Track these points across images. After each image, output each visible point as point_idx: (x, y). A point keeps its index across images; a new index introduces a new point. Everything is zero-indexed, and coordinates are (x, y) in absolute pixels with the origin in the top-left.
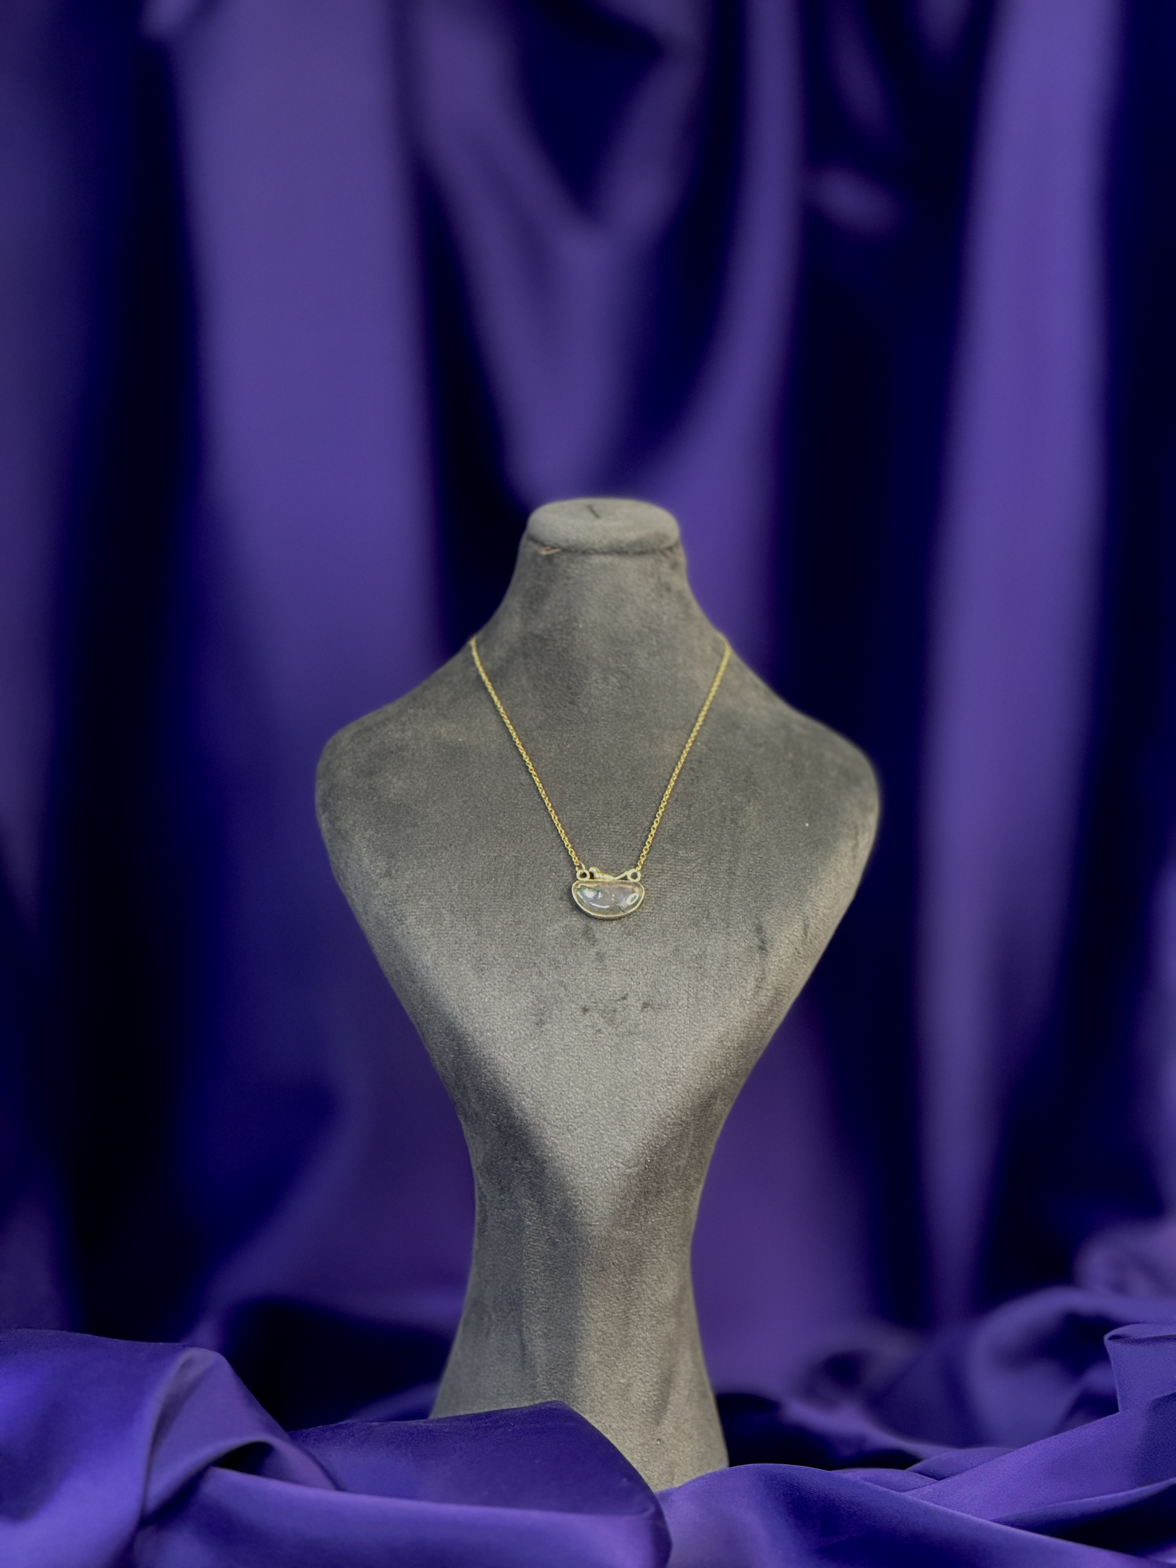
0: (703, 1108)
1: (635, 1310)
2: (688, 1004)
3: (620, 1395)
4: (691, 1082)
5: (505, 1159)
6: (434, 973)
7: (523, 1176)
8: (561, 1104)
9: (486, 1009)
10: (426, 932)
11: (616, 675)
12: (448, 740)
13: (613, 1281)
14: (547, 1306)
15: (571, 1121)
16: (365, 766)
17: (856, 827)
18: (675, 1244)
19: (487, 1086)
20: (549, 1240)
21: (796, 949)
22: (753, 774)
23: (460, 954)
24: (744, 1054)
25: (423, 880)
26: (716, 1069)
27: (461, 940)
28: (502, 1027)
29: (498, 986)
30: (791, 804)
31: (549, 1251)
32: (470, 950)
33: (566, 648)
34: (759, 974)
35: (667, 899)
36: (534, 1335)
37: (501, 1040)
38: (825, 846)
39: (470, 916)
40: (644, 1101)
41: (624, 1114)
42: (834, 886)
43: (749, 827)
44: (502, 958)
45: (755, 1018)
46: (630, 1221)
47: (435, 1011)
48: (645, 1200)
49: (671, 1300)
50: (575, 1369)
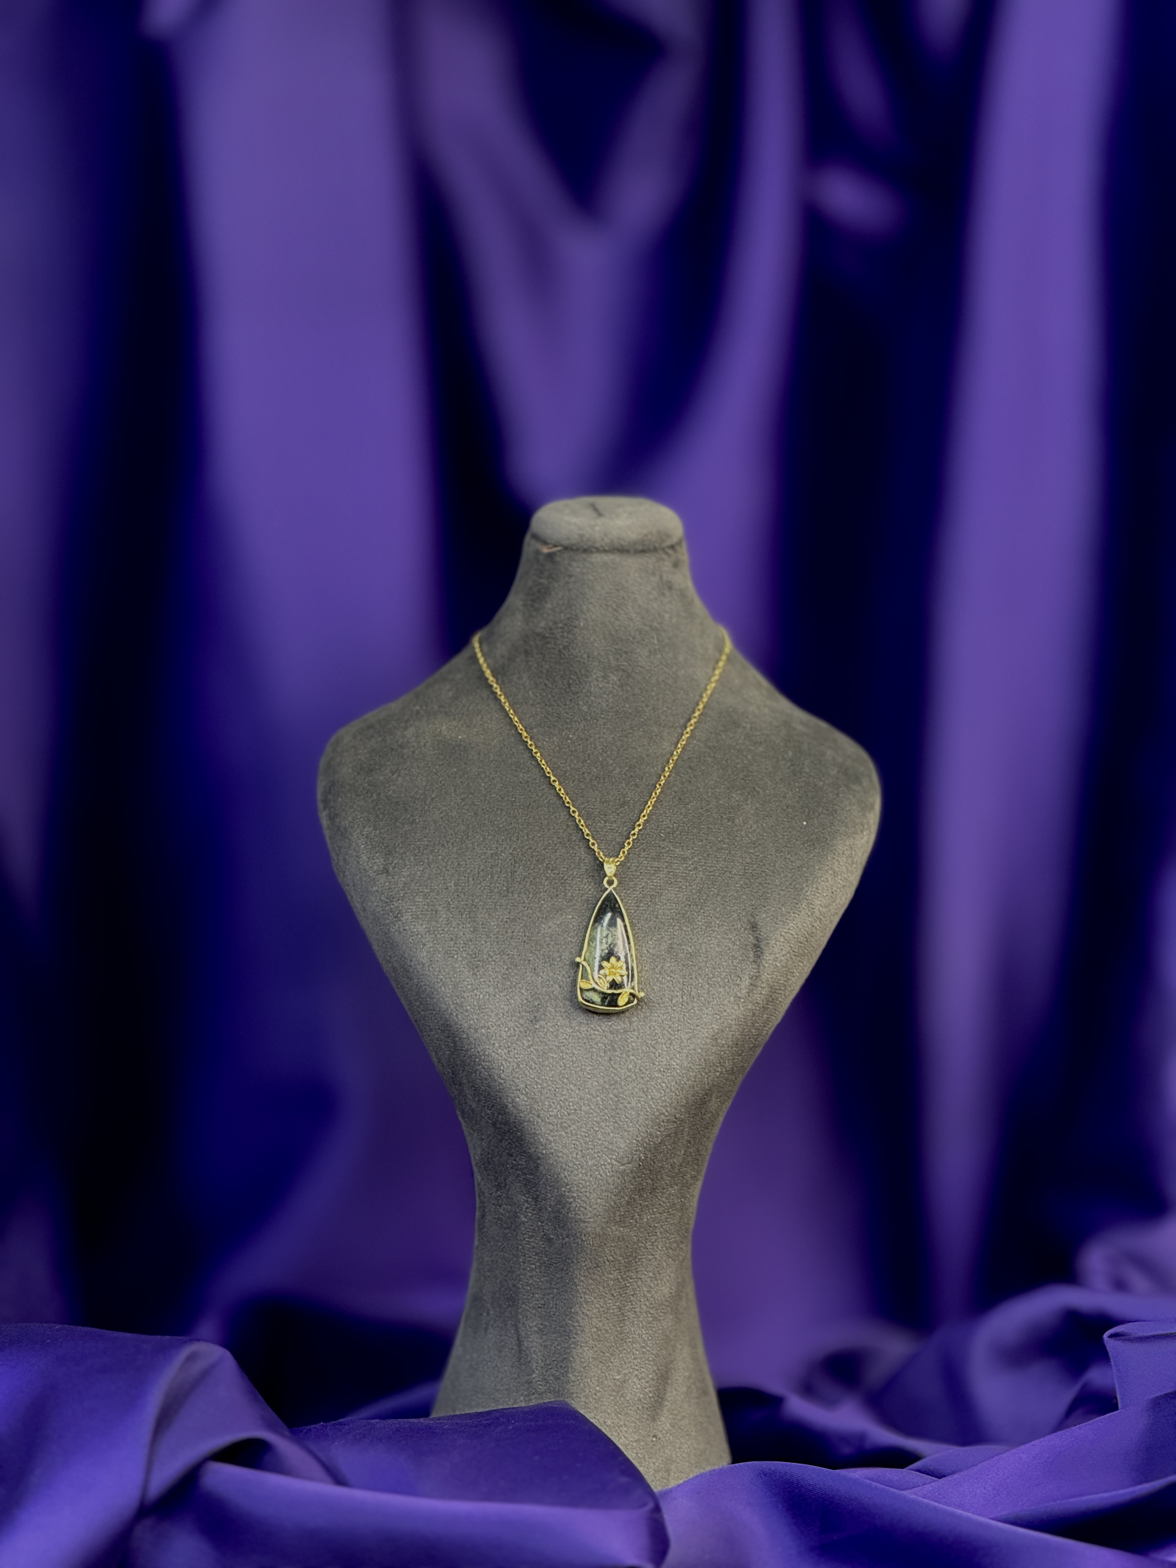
0: (698, 1105)
2: (682, 1002)
3: (615, 1391)
4: (685, 1079)
5: (501, 1156)
6: (429, 970)
7: (518, 1172)
8: (556, 1101)
9: (481, 1006)
10: (422, 929)
11: (616, 673)
12: (448, 738)
13: (608, 1278)
14: (543, 1303)
15: (565, 1117)
16: (365, 763)
17: (856, 826)
19: (482, 1083)
20: (544, 1237)
21: (791, 947)
22: (751, 772)
23: (456, 951)
24: (740, 1053)
25: (420, 877)
26: (711, 1067)
27: (456, 937)
28: (497, 1024)
29: (493, 983)
30: (789, 802)
31: (544, 1248)
32: (465, 947)
33: (568, 646)
34: (754, 972)
35: (662, 897)
36: (530, 1331)
37: (496, 1037)
38: (822, 844)
39: (466, 913)
40: (638, 1099)
41: (618, 1111)
42: (830, 884)
43: (746, 825)
44: (497, 955)
45: (749, 1016)
46: (625, 1218)
47: (431, 1008)
48: (639, 1197)
49: (667, 1296)
50: (570, 1365)
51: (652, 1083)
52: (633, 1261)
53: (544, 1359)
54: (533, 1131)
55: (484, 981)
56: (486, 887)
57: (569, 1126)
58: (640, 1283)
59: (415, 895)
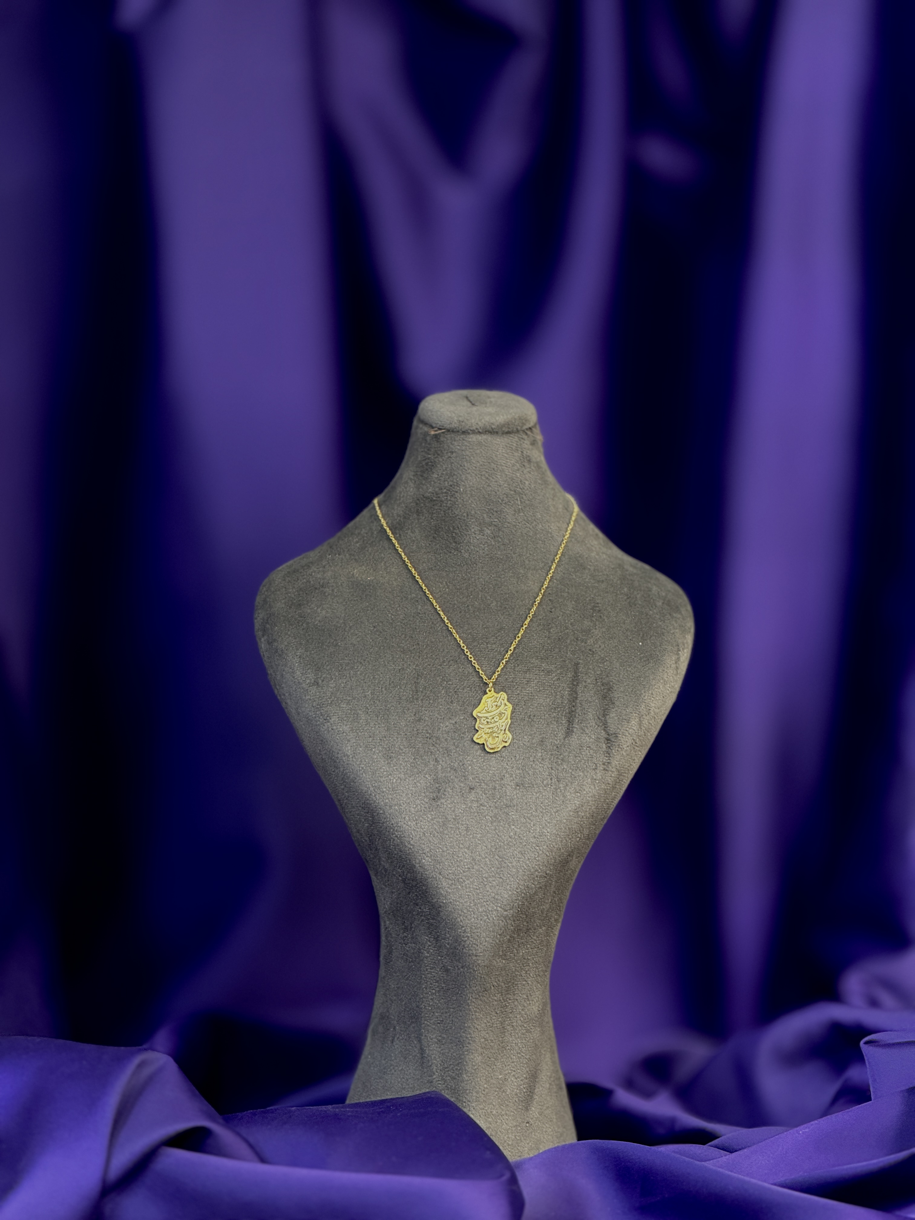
0: (563, 863)
1: (509, 1022)
2: (551, 783)
3: (498, 1088)
4: (554, 844)
5: (408, 905)
6: (353, 760)
7: (423, 918)
8: (453, 862)
9: (394, 788)
10: (346, 728)
11: (490, 528)
12: (360, 579)
13: (493, 999)
14: (441, 1019)
15: (460, 874)
16: (295, 600)
17: (678, 646)
18: (540, 970)
19: (395, 848)
20: (443, 968)
21: (634, 740)
22: (598, 603)
23: (374, 745)
24: (594, 822)
25: (344, 688)
26: (573, 833)
27: (374, 734)
28: (407, 801)
29: (403, 770)
30: (628, 627)
31: (443, 977)
32: (381, 742)
33: (451, 507)
34: (606, 760)
35: (533, 702)
36: (432, 1042)
37: (406, 812)
38: (655, 660)
39: (381, 715)
40: (517, 859)
41: (502, 869)
42: (662, 691)
43: (596, 646)
44: (406, 748)
45: (602, 794)
46: (506, 952)
47: (354, 790)
48: (518, 936)
49: (536, 1013)
50: (464, 1068)
51: (529, 847)
52: (512, 986)
53: (442, 1064)
54: (436, 885)
55: (397, 769)
56: (396, 695)
57: (464, 881)
58: (516, 1003)
59: (340, 702)
